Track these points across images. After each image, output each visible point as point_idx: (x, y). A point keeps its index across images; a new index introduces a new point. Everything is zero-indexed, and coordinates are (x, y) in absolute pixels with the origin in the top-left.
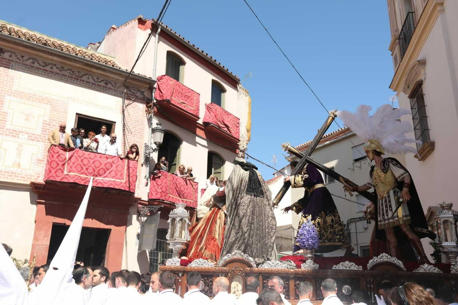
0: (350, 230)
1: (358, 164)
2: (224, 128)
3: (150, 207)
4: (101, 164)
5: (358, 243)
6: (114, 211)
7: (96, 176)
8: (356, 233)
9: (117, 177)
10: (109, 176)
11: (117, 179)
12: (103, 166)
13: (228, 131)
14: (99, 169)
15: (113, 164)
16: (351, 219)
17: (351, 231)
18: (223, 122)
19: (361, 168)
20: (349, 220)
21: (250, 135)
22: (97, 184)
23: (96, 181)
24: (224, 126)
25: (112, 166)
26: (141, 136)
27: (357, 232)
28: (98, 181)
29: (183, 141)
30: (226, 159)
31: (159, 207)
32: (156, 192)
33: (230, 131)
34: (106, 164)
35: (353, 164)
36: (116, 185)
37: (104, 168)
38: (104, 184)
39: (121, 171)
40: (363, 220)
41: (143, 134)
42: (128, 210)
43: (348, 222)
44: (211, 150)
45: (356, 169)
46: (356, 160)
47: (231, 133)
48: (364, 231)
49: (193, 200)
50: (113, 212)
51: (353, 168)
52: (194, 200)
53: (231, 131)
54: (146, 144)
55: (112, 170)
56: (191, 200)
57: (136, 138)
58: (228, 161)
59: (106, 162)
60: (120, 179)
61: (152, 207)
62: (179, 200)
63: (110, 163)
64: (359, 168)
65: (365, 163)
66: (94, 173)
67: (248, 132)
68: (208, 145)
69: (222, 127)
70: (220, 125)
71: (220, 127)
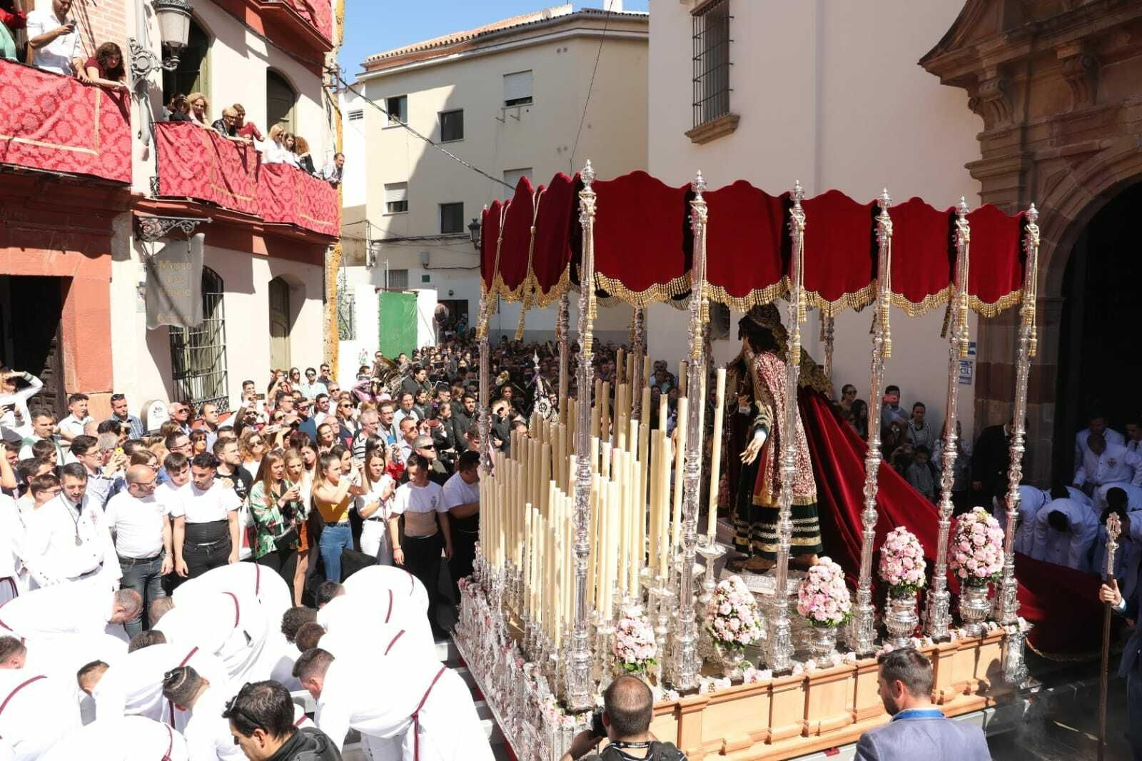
1: (513, 110)
2: (303, 11)
3: (170, 220)
4: (23, 97)
6: (71, 228)
7: (16, 133)
9: (75, 139)
10: (52, 135)
11: (77, 145)
12: (30, 104)
13: (311, 22)
14: (19, 111)
15: (59, 99)
19: (519, 119)
21: (342, 32)
22: (21, 159)
23: (18, 149)
24: (303, 8)
25: (57, 106)
26: (117, 14)
28: (25, 150)
29: (215, 37)
30: (301, 91)
31: (198, 221)
32: (179, 179)
33: (315, 23)
34: (39, 100)
35: (503, 108)
36: (78, 162)
37: (36, 109)
38: (40, 159)
39: (85, 123)
41: (122, 9)
42: (108, 226)
44: (274, 65)
45: (508, 119)
46: (510, 103)
47: (317, 26)
49: (250, 196)
50: (71, 232)
51: (503, 116)
52: (253, 195)
53: (318, 23)
54: (133, 40)
55: (59, 120)
56: (247, 196)
57: (103, 19)
58: (305, 94)
59: (38, 93)
60: (86, 146)
61: (177, 221)
62: (227, 196)
63: (51, 96)
64: (515, 120)
65: (528, 111)
66: (6, 122)
67: (339, 23)
68: (268, 53)
69: (300, 10)
70: (296, 4)
71: (297, 11)
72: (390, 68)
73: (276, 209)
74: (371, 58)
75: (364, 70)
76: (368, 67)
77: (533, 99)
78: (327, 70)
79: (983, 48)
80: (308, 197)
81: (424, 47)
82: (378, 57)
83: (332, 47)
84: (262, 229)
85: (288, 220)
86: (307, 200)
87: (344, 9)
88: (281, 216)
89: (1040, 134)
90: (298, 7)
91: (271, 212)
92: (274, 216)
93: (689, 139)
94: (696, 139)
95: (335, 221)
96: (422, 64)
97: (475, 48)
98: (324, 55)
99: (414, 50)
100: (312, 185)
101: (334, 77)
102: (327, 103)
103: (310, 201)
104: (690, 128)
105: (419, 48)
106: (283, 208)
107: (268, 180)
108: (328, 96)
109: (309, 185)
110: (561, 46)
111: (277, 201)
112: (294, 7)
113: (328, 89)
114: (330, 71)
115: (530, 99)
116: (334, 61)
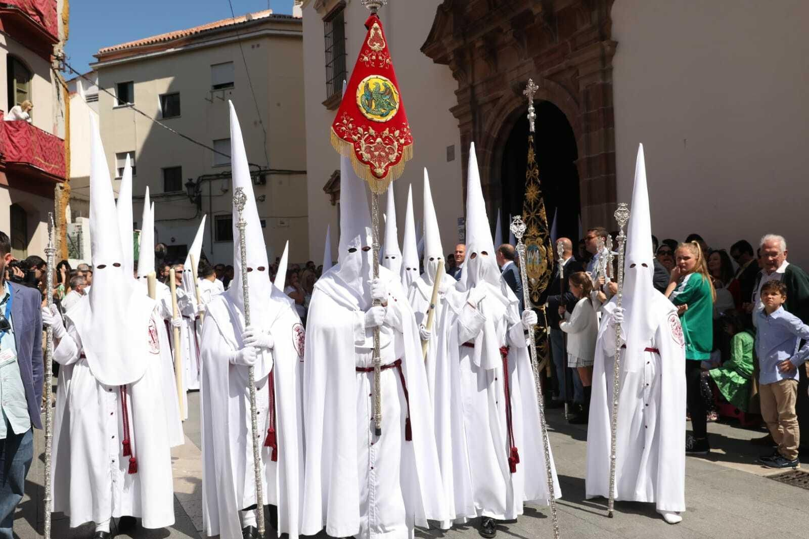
0: (201, 192)
1: (219, 93)
2: (34, 15)
5: (213, 211)
8: (210, 196)
13: (41, 23)
16: (204, 176)
17: (203, 194)
18: (33, 5)
19: (224, 100)
20: (200, 177)
21: (68, 31)
24: (34, 13)
27: (212, 194)
30: (34, 71)
33: (44, 23)
35: (212, 92)
40: (221, 178)
43: (198, 180)
44: (12, 52)
45: (215, 99)
46: (217, 87)
47: (45, 26)
48: (222, 193)
51: (212, 98)
53: (46, 23)
58: (38, 74)
64: (221, 100)
65: (231, 93)
67: (65, 24)
68: (7, 44)
69: (32, 15)
70: (28, 10)
71: (30, 15)
72: (119, 59)
73: (15, 152)
74: (103, 51)
75: (96, 60)
76: (101, 58)
77: (235, 84)
78: (55, 58)
79: (445, 42)
80: (41, 146)
81: (146, 43)
82: (109, 50)
83: (59, 41)
84: (4, 167)
85: (24, 160)
86: (40, 147)
87: (68, 13)
88: (18, 157)
89: (479, 89)
90: (30, 12)
91: (11, 154)
92: (13, 157)
93: (325, 107)
94: (331, 106)
95: (61, 164)
96: (145, 56)
97: (187, 44)
98: (53, 47)
99: (138, 44)
100: (43, 137)
101: (61, 62)
102: (56, 80)
103: (42, 148)
104: (325, 98)
105: (142, 43)
106: (20, 151)
107: (8, 132)
108: (56, 76)
109: (41, 137)
110: (255, 43)
111: (15, 147)
112: (27, 13)
113: (57, 71)
114: (58, 58)
115: (232, 84)
116: (62, 51)
